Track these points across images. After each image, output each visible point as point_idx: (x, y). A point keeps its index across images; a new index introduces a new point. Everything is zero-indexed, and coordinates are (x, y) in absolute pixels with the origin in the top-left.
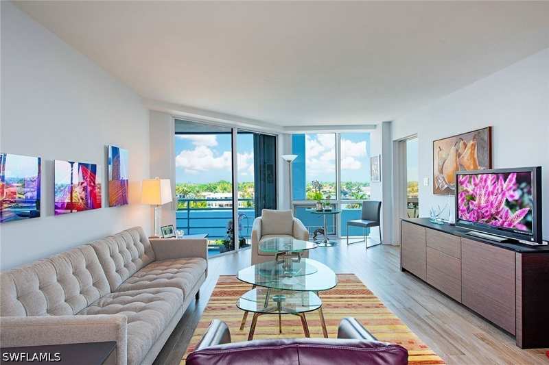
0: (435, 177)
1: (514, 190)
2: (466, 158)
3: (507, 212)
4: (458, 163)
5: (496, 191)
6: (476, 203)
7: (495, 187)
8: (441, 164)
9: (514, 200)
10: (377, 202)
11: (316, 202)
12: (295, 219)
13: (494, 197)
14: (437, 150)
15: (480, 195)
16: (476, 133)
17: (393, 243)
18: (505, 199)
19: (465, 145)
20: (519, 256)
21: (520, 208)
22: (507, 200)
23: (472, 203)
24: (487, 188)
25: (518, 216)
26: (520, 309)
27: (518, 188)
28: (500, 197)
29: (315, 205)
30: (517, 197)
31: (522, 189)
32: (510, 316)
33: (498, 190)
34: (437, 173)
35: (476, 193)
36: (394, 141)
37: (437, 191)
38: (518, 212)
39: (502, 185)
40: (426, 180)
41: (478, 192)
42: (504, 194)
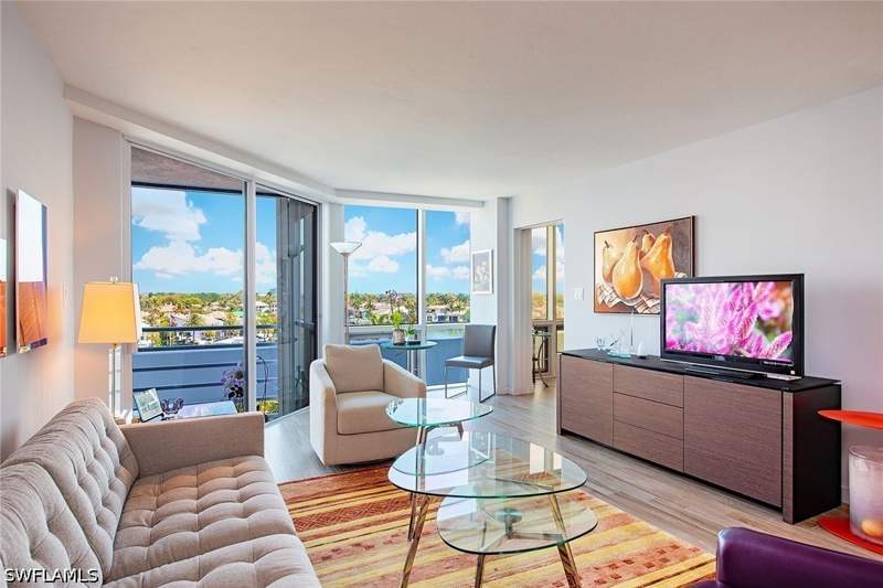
0: (597, 287)
1: (772, 301)
2: (653, 260)
3: (760, 339)
4: (639, 267)
5: (738, 303)
6: (699, 326)
7: (737, 294)
8: (608, 267)
9: (772, 318)
10: (488, 327)
11: (393, 328)
12: (384, 360)
13: (736, 313)
14: (600, 246)
15: (708, 309)
16: (671, 224)
17: (512, 391)
18: (756, 316)
19: (652, 241)
20: (789, 397)
21: (782, 332)
22: (759, 318)
23: (691, 329)
24: (721, 296)
25: (779, 345)
26: (789, 469)
27: (778, 296)
28: (746, 313)
29: (391, 334)
30: (776, 313)
31: (785, 299)
32: (773, 481)
33: (742, 300)
34: (600, 280)
35: (699, 307)
36: (516, 230)
37: (601, 308)
38: (778, 338)
39: (749, 291)
40: (578, 292)
41: (703, 305)
42: (753, 309)
